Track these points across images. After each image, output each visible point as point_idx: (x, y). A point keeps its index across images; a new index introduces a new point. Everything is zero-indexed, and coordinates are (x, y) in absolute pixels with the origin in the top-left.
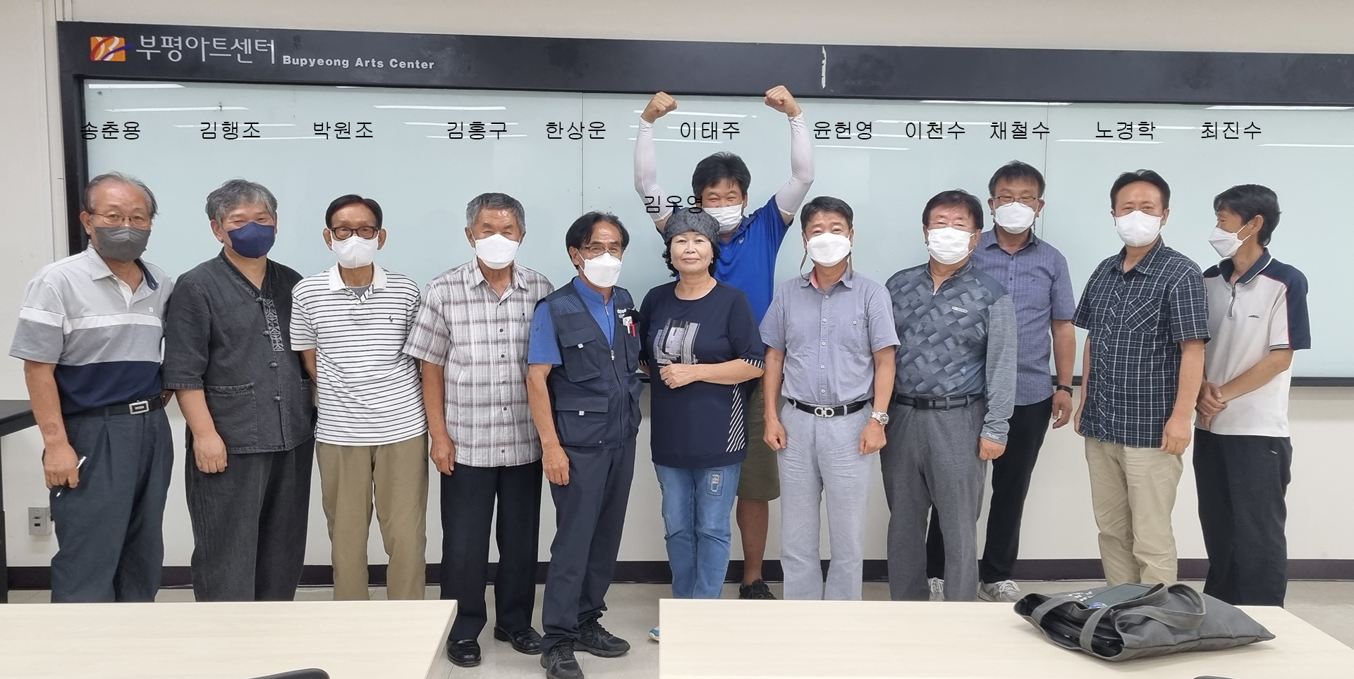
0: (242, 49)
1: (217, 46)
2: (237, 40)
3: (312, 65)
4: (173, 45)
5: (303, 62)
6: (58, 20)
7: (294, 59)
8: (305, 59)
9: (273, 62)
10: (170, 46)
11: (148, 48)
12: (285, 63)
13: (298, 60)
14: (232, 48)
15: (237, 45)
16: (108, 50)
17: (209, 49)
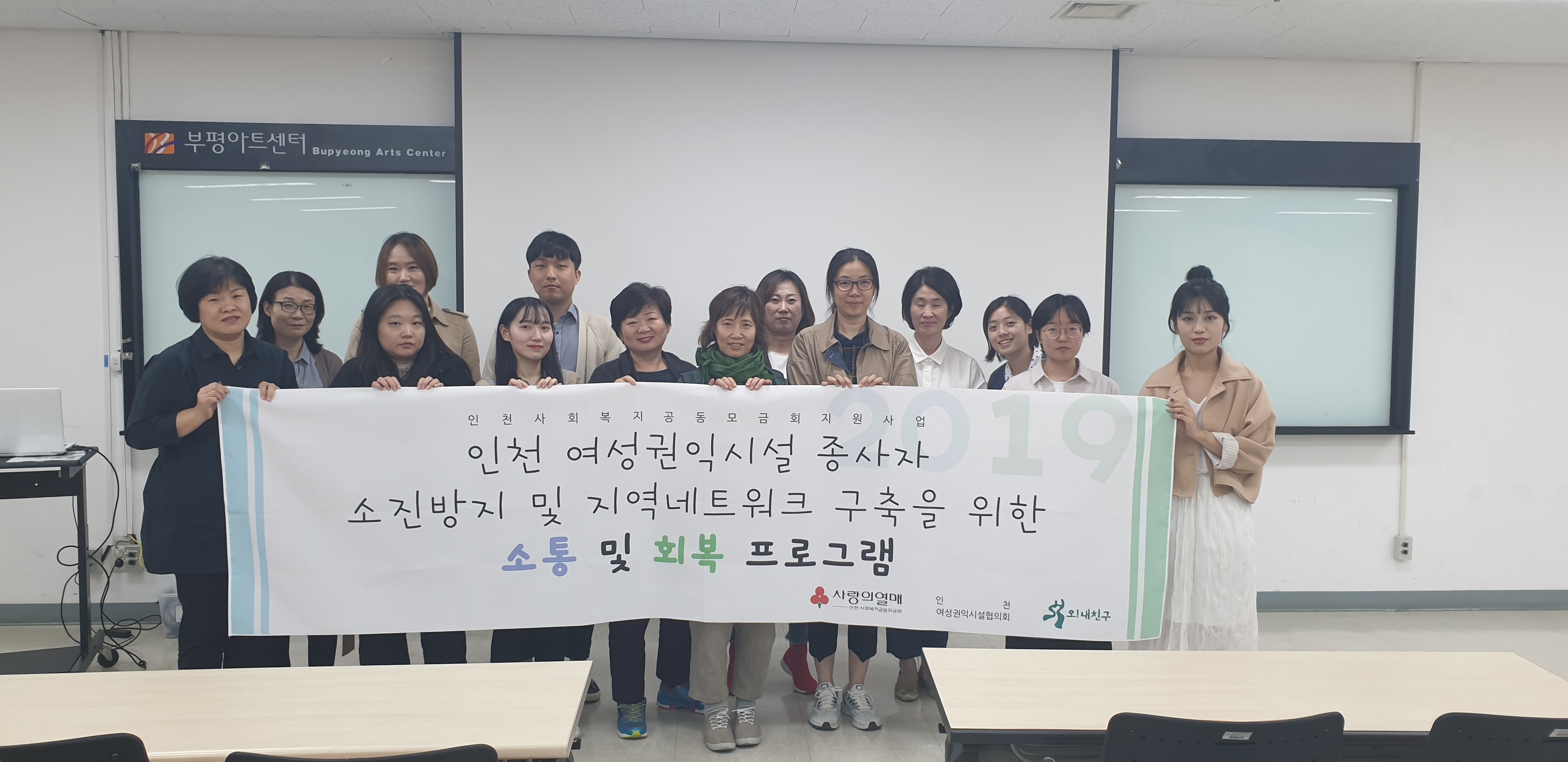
0: (277, 142)
1: (255, 139)
2: (272, 135)
3: (338, 154)
4: (216, 139)
5: (330, 152)
6: (116, 119)
7: (322, 151)
8: (332, 151)
9: (304, 153)
10: (214, 140)
11: (194, 142)
12: (314, 153)
13: (326, 151)
14: (268, 142)
15: (272, 138)
16: (160, 144)
17: (249, 142)
